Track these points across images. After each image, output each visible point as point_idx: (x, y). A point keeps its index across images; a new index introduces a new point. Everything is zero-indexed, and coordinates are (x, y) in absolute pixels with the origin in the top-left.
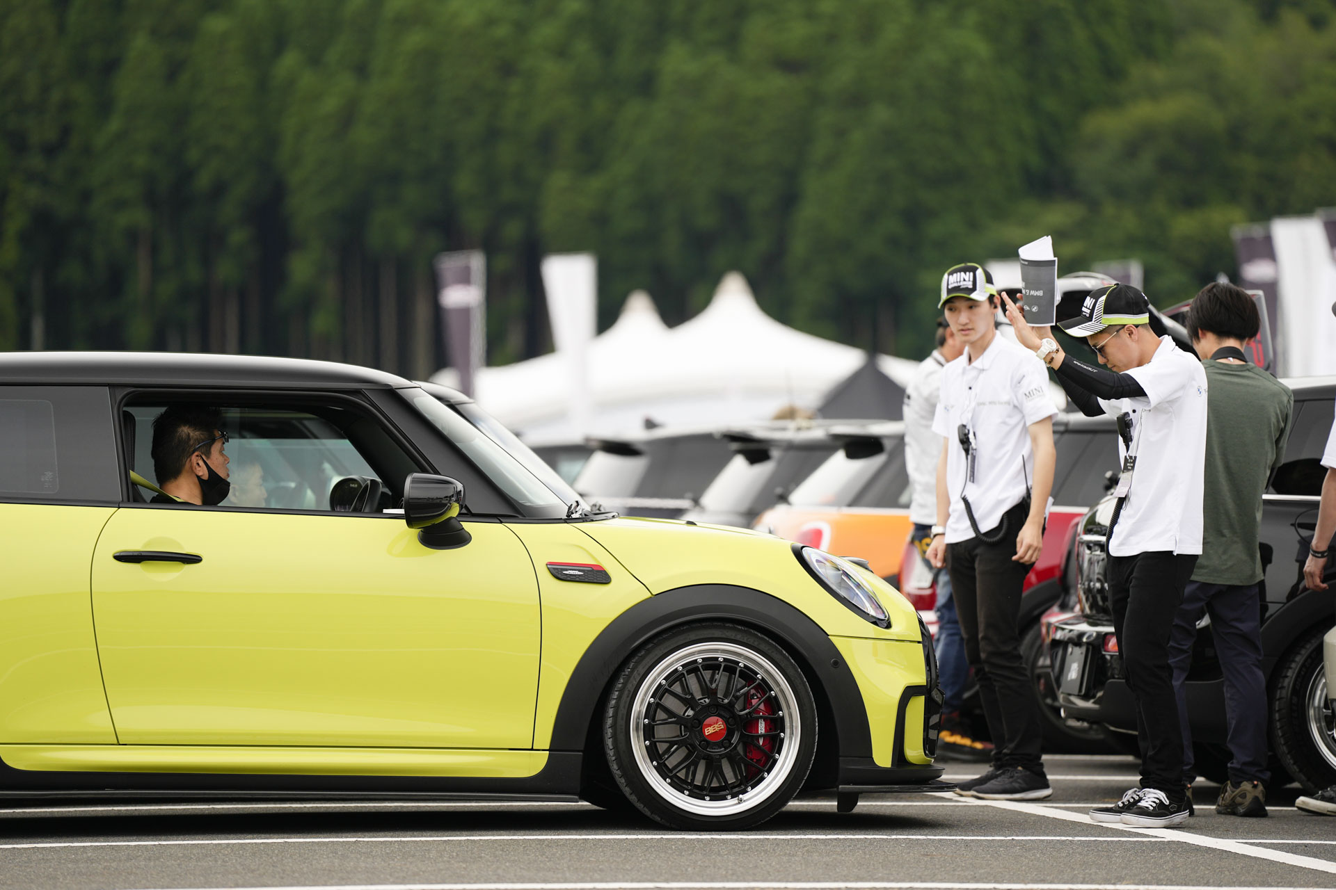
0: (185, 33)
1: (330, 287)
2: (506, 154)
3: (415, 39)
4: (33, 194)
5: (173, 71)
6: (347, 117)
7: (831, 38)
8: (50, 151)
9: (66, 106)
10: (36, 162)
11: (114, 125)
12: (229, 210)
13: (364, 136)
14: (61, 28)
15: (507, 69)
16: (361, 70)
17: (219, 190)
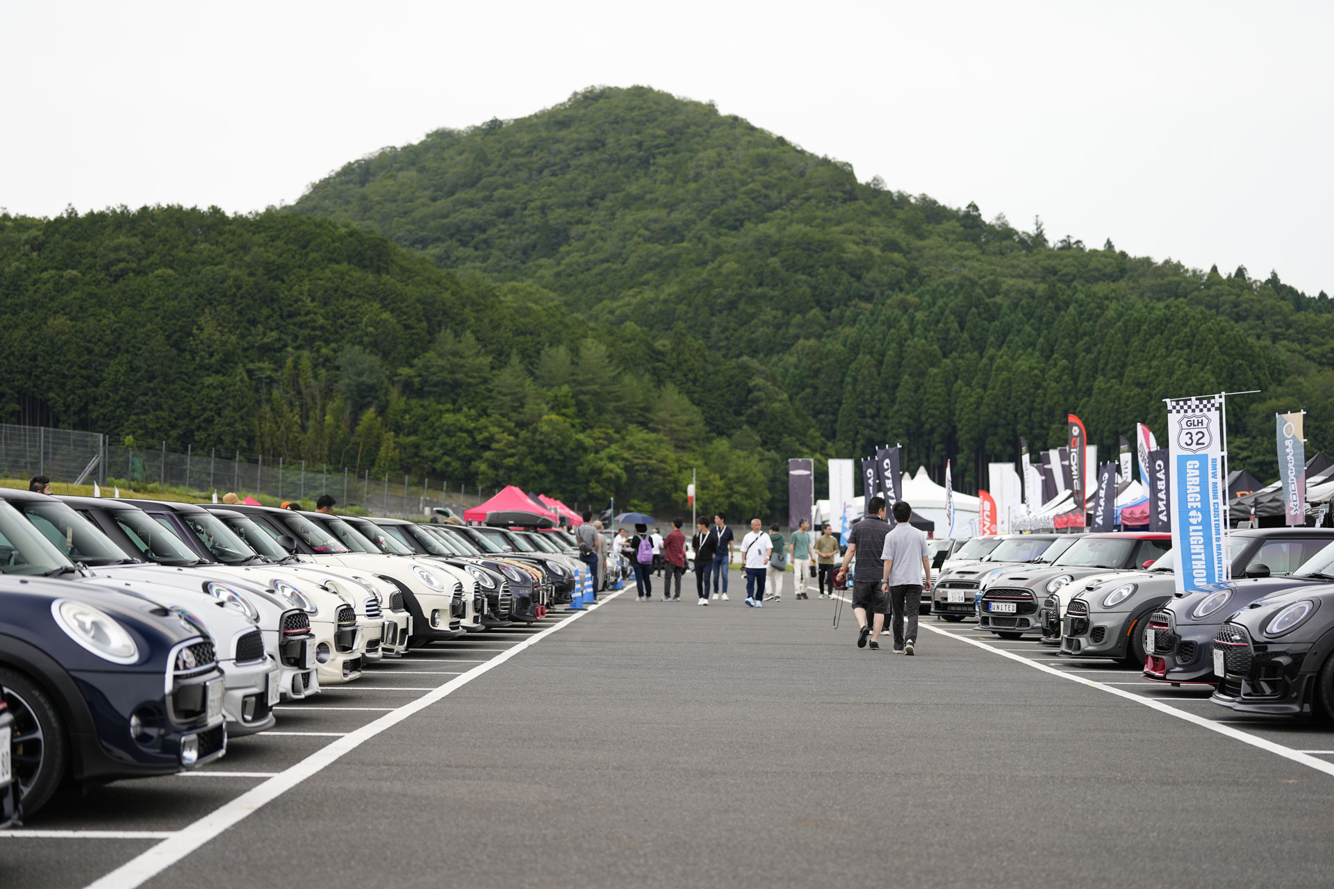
0: (922, 374)
1: (972, 465)
2: (1036, 417)
3: (1005, 374)
4: (867, 432)
5: (917, 388)
6: (978, 405)
7: (1157, 375)
8: (873, 417)
9: (880, 401)
10: (869, 420)
11: (896, 407)
12: (936, 438)
13: (984, 410)
14: (879, 374)
15: (1038, 386)
16: (985, 387)
17: (933, 430)
